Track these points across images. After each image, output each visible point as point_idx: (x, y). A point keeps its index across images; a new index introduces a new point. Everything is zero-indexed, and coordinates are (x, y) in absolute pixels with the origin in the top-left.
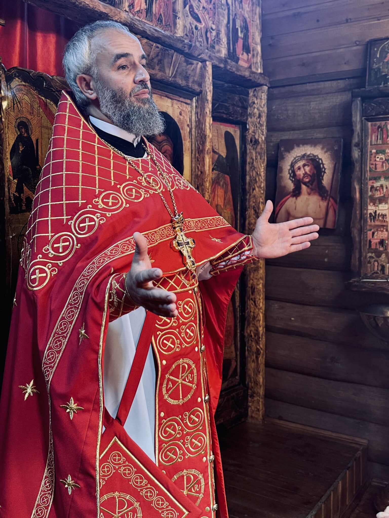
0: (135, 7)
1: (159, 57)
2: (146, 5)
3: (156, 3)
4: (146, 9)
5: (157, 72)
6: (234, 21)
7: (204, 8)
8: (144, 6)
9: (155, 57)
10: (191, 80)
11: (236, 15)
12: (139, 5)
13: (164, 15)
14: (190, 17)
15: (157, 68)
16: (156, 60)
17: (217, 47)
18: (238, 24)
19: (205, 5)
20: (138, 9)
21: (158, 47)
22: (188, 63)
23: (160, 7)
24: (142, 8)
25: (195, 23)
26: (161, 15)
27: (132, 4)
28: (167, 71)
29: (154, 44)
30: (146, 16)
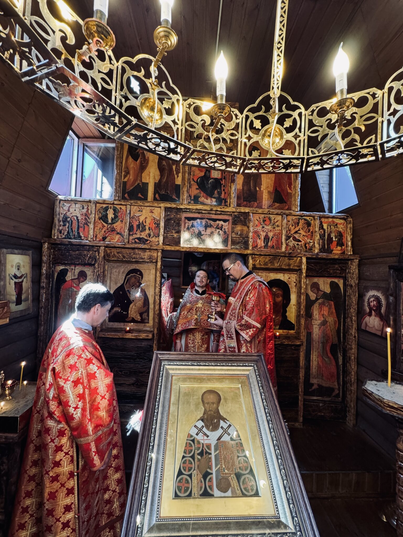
1: (271, 261)
3: (270, 242)
6: (329, 235)
7: (303, 235)
8: (263, 245)
10: (292, 266)
11: (331, 232)
12: (261, 245)
13: (276, 245)
14: (293, 241)
15: (269, 265)
16: (269, 262)
17: (313, 249)
18: (333, 235)
19: (304, 234)
21: (270, 257)
22: (289, 259)
25: (297, 243)
26: (273, 245)
28: (276, 265)
29: (268, 257)
30: (264, 248)
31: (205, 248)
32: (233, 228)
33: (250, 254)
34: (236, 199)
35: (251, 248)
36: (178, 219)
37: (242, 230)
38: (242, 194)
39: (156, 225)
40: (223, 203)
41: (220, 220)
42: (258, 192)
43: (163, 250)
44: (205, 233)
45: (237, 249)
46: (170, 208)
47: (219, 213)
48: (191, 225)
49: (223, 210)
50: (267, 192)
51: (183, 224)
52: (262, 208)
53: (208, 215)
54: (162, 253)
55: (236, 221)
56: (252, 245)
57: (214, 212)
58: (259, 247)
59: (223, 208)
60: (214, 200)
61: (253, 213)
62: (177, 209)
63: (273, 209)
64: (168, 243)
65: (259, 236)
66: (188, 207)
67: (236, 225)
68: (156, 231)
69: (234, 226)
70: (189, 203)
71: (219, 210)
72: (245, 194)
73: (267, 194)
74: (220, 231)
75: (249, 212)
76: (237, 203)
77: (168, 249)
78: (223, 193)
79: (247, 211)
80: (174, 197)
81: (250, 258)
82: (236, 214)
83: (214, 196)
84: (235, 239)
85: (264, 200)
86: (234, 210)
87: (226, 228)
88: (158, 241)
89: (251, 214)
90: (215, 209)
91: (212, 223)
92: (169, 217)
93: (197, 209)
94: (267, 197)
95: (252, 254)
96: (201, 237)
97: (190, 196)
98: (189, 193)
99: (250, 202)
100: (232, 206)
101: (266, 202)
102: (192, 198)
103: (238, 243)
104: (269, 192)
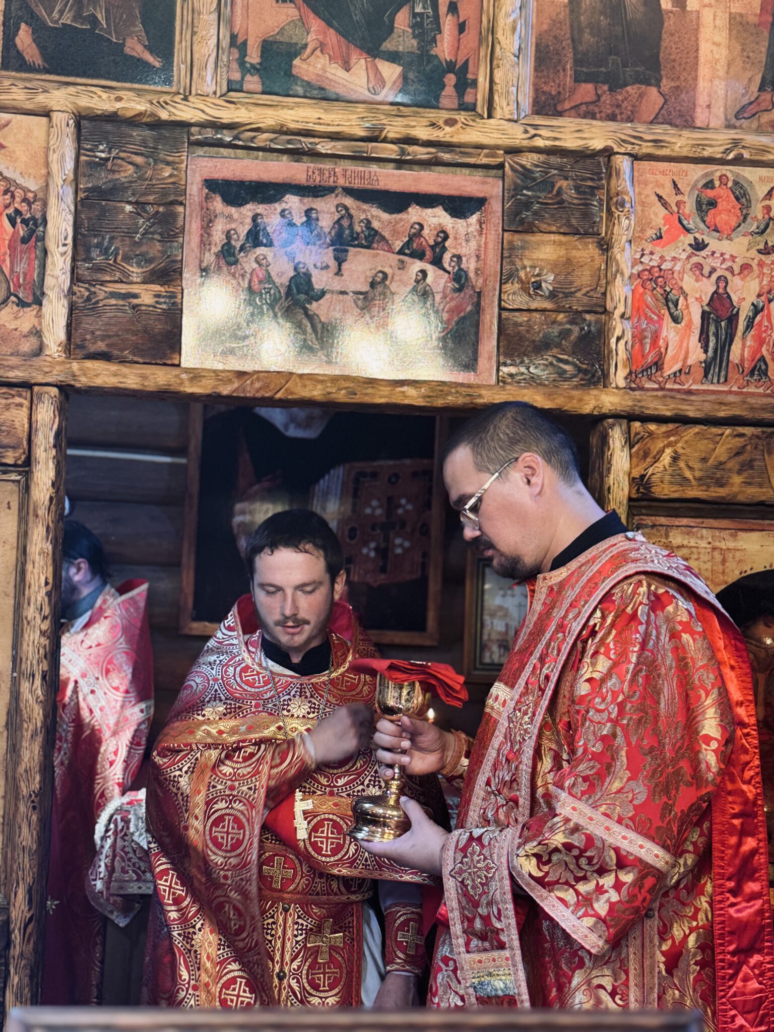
0: (665, 366)
1: (744, 457)
2: (706, 352)
3: (744, 338)
4: (705, 362)
5: (735, 489)
8: (697, 355)
9: (730, 458)
12: (682, 357)
15: (737, 480)
16: (733, 464)
20: (676, 368)
21: (742, 435)
23: (761, 342)
24: (690, 362)
26: (763, 359)
27: (656, 364)
29: (728, 431)
30: (706, 376)
31: (335, 379)
32: (507, 254)
33: (617, 416)
34: (527, 69)
35: (619, 377)
36: (164, 193)
37: (569, 261)
38: (565, 33)
39: (22, 231)
40: (449, 90)
41: (427, 200)
42: (669, 24)
43: (67, 391)
44: (336, 284)
45: (533, 381)
46: (112, 118)
47: (421, 153)
48: (243, 230)
49: (446, 134)
50: (722, 21)
51: (194, 227)
52: (689, 124)
53: (351, 167)
54: (62, 410)
55: (527, 205)
56: (630, 360)
57: (391, 151)
58: (669, 368)
59: (451, 122)
60: (391, 71)
61: (635, 157)
62: (157, 125)
63: (759, 131)
64: (101, 346)
65: (669, 302)
66: (227, 115)
67: (530, 230)
68: (20, 268)
69: (517, 239)
70: (233, 87)
71: (423, 133)
72: (587, 36)
73: (722, 37)
74: (430, 269)
75: (608, 153)
76: (537, 90)
77: (99, 382)
78: (448, 24)
79: (598, 144)
80: (135, 48)
81: (616, 437)
82: (528, 160)
83: (388, 46)
84: (522, 318)
85: (704, 71)
86: (516, 136)
87: (468, 250)
88: (37, 333)
89: (623, 164)
90: (394, 129)
91: (379, 218)
92: (102, 179)
93: (281, 130)
94: (722, 54)
95: (630, 417)
96: (314, 307)
97: (238, 44)
98: (231, 22)
99: (616, 83)
100: (503, 108)
101: (720, 87)
102: (254, 57)
103: (542, 346)
104: (737, 24)
